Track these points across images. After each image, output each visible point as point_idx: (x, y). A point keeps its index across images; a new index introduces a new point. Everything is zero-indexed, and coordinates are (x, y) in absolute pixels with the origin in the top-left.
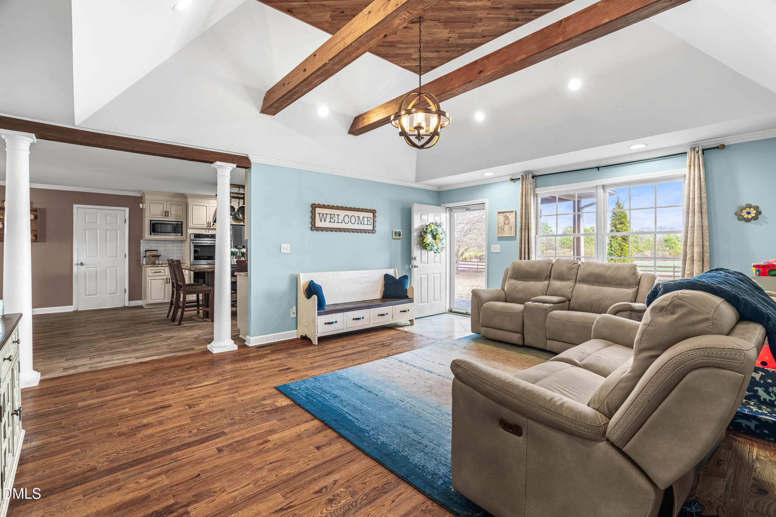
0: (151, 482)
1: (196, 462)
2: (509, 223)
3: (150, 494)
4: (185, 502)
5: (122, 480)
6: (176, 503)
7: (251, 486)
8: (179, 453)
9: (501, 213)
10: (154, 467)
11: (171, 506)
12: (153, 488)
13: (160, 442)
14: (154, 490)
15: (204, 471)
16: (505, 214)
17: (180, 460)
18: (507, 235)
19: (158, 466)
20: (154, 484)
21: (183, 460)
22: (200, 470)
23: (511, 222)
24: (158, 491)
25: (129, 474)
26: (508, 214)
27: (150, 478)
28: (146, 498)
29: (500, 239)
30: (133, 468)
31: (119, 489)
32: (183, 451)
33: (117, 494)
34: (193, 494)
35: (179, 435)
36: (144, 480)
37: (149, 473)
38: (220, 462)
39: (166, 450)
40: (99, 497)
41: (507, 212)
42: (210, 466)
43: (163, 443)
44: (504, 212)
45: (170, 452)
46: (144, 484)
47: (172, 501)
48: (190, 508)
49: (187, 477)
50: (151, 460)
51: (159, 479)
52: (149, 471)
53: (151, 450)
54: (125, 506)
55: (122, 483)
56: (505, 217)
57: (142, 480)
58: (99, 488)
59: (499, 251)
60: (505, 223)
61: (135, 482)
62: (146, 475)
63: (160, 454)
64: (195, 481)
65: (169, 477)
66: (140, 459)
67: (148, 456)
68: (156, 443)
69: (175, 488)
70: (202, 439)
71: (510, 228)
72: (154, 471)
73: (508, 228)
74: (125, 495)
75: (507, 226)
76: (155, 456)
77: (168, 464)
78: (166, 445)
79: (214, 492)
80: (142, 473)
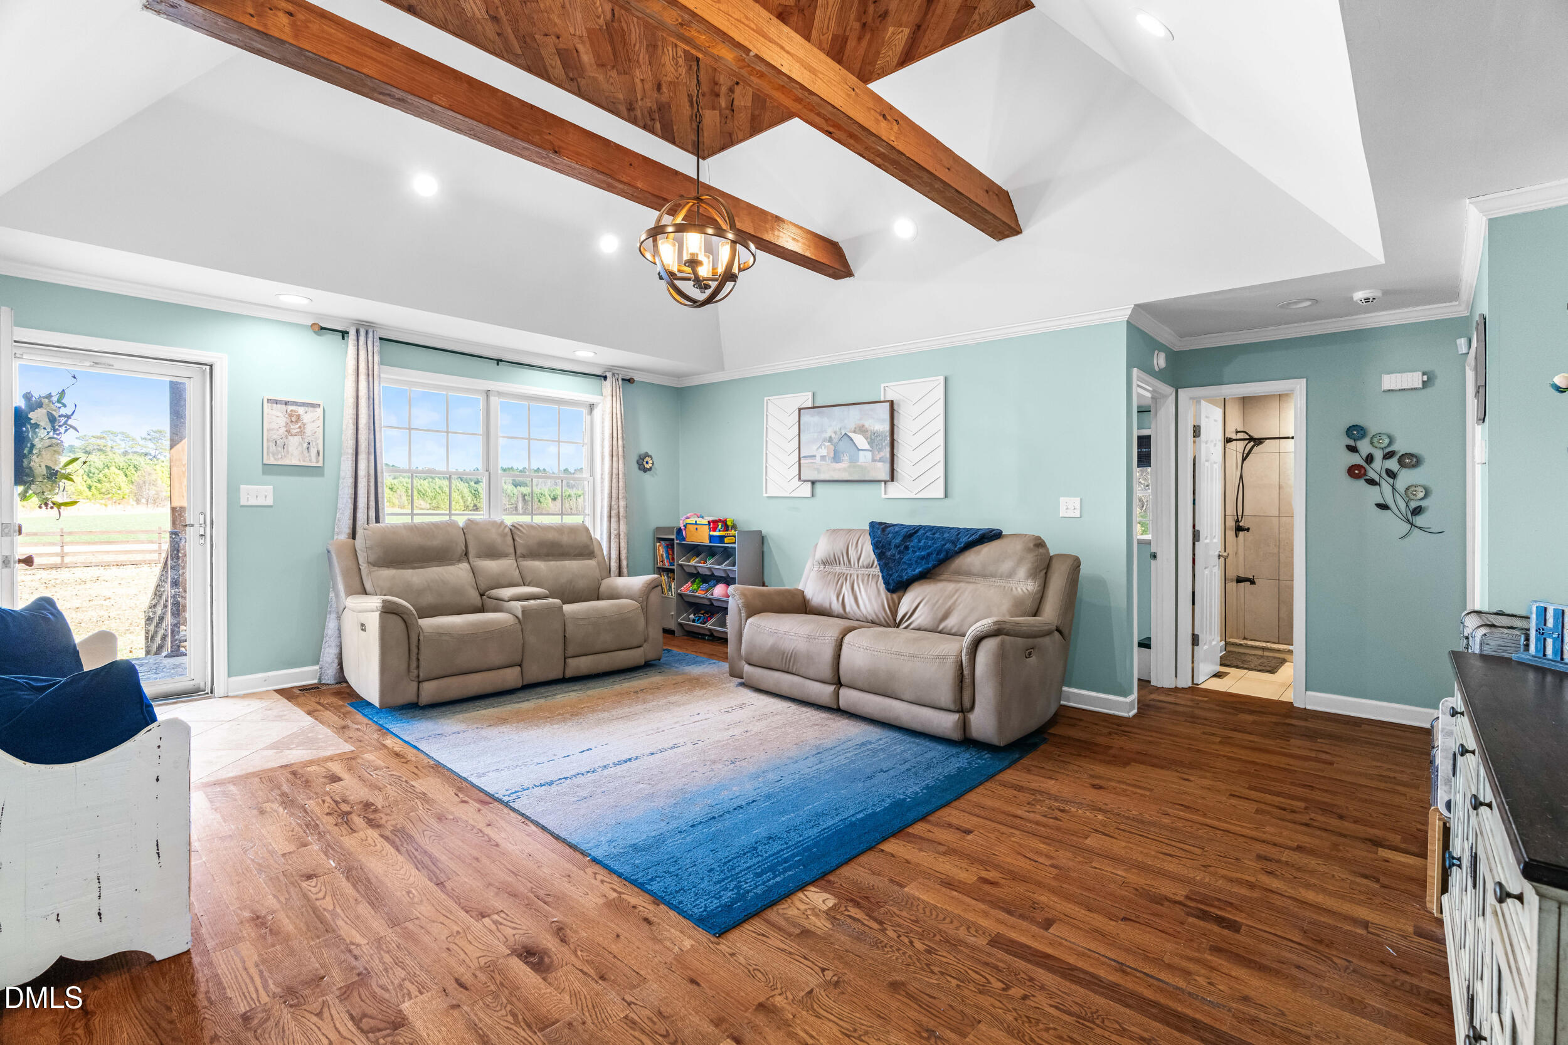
0: (1191, 966)
1: (1101, 938)
2: (302, 432)
3: (1208, 952)
4: (1178, 908)
5: (1229, 1010)
6: (1188, 914)
7: (1094, 864)
8: (1102, 973)
9: (277, 402)
10: (1165, 986)
11: (1198, 917)
12: (1197, 954)
13: (1098, 1031)
14: (1198, 951)
15: (1112, 917)
16: (290, 408)
17: (1115, 961)
18: (295, 462)
19: (1156, 983)
20: (1190, 959)
21: (1113, 957)
22: (1114, 923)
23: (309, 430)
24: (1195, 945)
25: (1213, 1011)
26: (301, 410)
27: (1186, 973)
28: (1216, 950)
29: (269, 469)
30: (1198, 1016)
31: (1246, 999)
32: (1091, 970)
33: (1252, 994)
34: (1159, 907)
35: (1052, 1011)
36: (1197, 978)
37: (1182, 984)
38: (1077, 909)
39: (1112, 999)
40: (1283, 1014)
41: (295, 404)
42: (1095, 916)
43: (1098, 1022)
44: (286, 403)
45: (1111, 991)
46: (1203, 971)
47: (1191, 919)
48: (1181, 899)
49: (1139, 929)
50: (1155, 1004)
51: (1176, 960)
52: (1178, 988)
53: (1133, 1029)
54: (1253, 965)
55: (1234, 1005)
56: (291, 416)
57: (1202, 981)
58: (1277, 1030)
59: (270, 502)
60: (288, 431)
61: (1213, 988)
62: (1189, 983)
63: (1130, 1002)
64: (1138, 917)
65: (1161, 951)
66: (1168, 1024)
67: (1155, 1018)
68: (1107, 1034)
69: (1171, 931)
70: (1037, 964)
71: (305, 445)
72: (1170, 981)
73: (301, 444)
74: (1243, 981)
75: (297, 439)
76: (1143, 1005)
77: (1141, 972)
78: (1098, 1011)
79: (1137, 890)
80: (1190, 994)
